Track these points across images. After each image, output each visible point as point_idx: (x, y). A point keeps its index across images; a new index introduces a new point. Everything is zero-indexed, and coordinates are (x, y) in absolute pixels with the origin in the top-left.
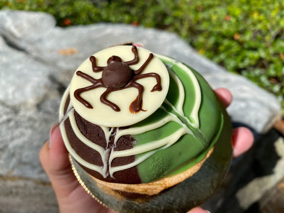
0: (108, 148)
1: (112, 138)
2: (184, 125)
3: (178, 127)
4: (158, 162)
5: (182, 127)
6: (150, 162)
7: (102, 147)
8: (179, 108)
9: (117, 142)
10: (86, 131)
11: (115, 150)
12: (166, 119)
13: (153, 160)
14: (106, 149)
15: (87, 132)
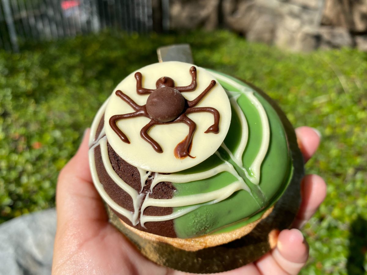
0: (142, 192)
1: (148, 182)
2: (240, 179)
3: (232, 180)
4: (200, 218)
5: (237, 180)
6: (191, 217)
7: (135, 189)
8: (237, 156)
9: (154, 188)
10: (119, 167)
11: (151, 196)
12: (219, 169)
13: (194, 216)
14: (140, 193)
15: (119, 169)
